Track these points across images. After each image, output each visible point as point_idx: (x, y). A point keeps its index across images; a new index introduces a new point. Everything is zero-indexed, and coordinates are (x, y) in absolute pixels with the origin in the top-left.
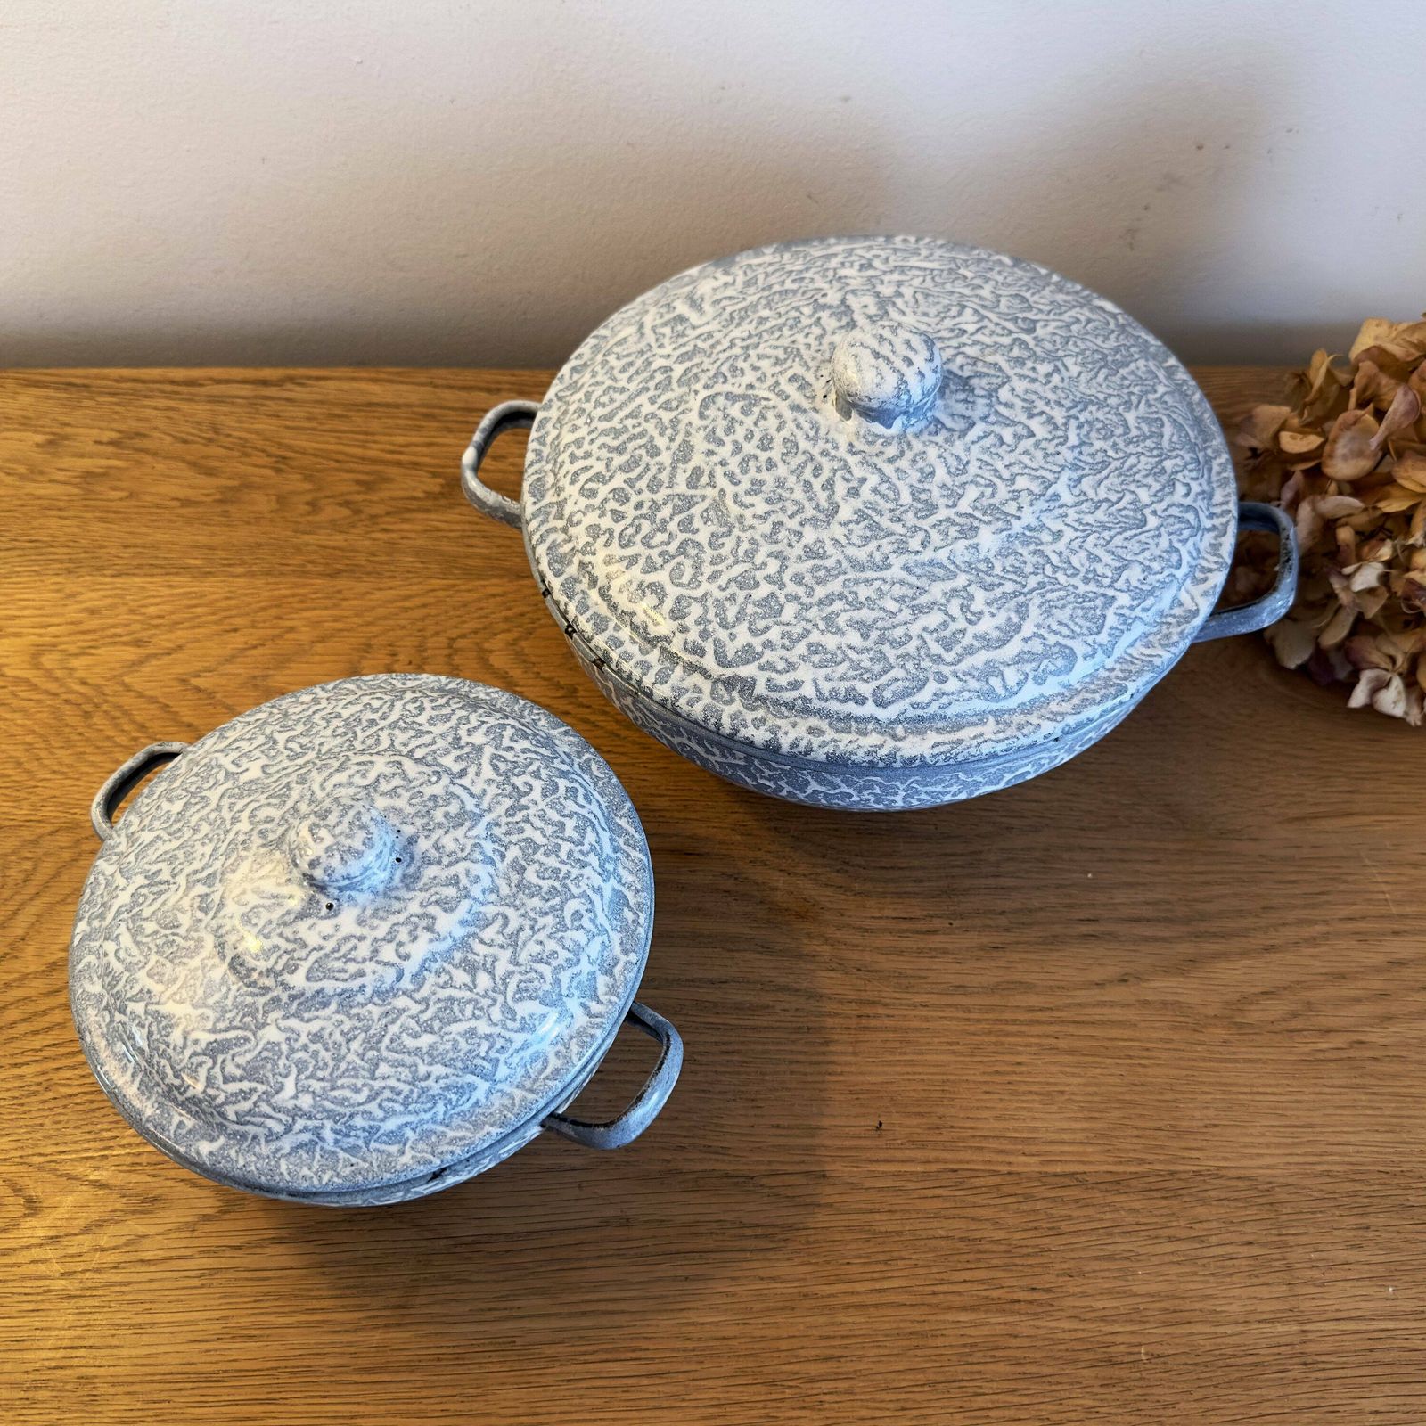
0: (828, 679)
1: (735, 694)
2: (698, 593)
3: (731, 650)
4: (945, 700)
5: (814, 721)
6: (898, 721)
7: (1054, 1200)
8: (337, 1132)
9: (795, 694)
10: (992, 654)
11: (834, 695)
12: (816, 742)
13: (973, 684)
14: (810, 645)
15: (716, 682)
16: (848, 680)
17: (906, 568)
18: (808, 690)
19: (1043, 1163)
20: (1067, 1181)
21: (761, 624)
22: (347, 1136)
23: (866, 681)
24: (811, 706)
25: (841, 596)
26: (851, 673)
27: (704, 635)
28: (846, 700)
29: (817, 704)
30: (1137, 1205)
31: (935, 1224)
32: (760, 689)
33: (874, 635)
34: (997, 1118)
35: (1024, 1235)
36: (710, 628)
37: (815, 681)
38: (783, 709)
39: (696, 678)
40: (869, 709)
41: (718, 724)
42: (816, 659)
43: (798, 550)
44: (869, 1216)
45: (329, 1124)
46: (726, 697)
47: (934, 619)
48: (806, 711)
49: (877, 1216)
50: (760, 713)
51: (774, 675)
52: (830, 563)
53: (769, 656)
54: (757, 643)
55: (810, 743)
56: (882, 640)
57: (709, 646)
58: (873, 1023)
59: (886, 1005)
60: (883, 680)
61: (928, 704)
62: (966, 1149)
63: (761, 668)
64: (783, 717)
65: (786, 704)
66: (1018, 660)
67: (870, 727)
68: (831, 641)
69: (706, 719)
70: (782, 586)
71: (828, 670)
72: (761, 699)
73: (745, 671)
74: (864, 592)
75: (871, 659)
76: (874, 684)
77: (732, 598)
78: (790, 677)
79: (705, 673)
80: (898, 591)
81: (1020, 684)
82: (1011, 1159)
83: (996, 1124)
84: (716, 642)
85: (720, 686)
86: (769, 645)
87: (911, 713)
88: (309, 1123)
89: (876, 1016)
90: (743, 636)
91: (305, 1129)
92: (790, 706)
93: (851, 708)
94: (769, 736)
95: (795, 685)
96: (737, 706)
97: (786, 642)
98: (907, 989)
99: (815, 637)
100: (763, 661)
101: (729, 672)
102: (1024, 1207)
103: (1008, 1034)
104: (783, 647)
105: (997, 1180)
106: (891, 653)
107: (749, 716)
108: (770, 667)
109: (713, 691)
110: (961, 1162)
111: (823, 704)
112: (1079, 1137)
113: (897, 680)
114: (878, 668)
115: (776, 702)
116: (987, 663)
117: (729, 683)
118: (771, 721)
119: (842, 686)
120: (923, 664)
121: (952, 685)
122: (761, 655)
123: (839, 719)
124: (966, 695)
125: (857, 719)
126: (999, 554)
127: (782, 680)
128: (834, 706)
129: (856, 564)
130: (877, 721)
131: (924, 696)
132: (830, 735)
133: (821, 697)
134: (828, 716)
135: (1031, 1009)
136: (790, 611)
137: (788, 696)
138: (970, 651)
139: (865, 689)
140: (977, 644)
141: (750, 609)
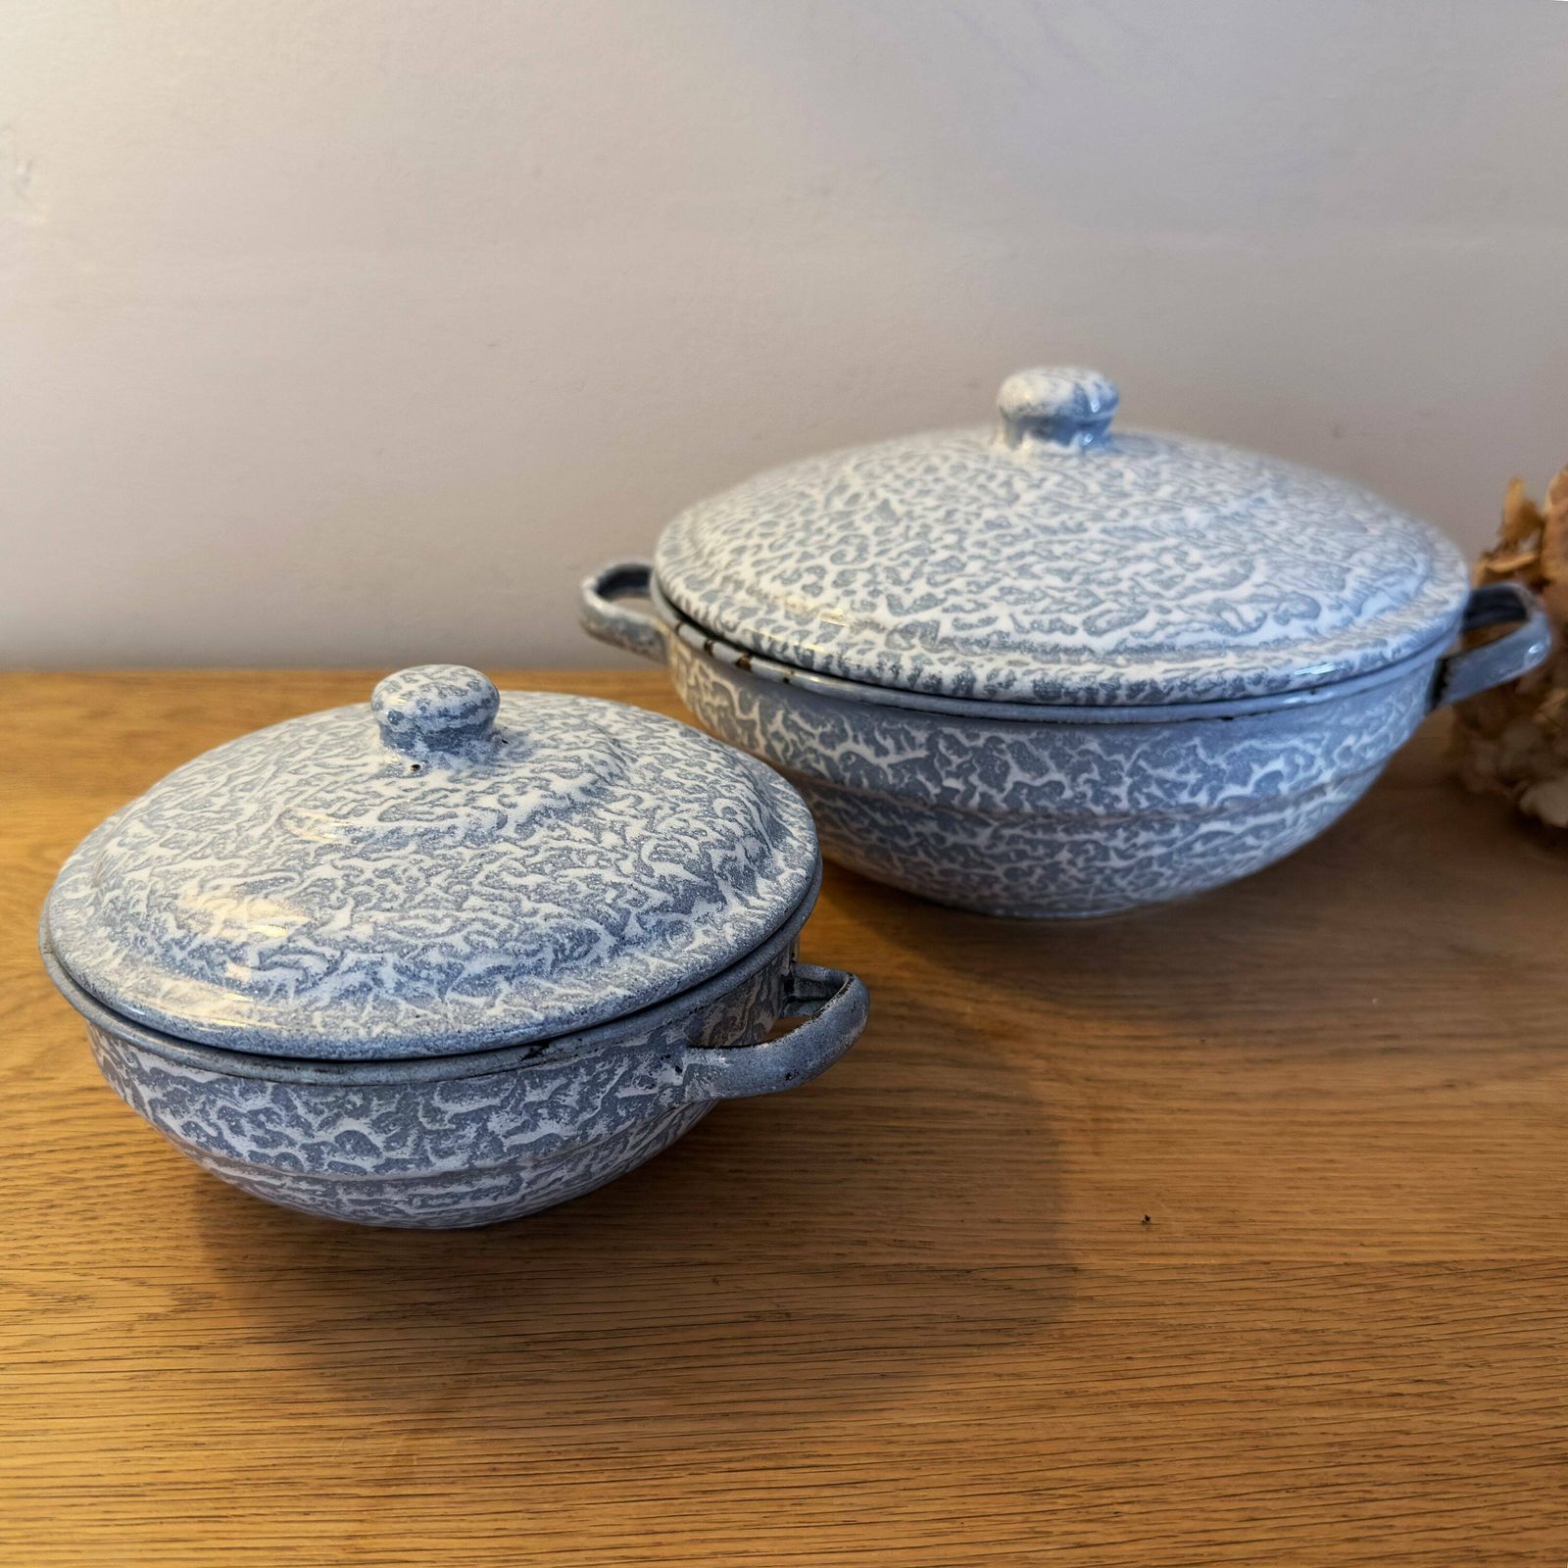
0: (1026, 612)
1: (915, 641)
2: (867, 564)
3: (907, 601)
4: (1171, 629)
5: (1015, 656)
6: (1116, 651)
7: (1421, 1289)
8: (400, 970)
9: (987, 630)
10: (1220, 594)
11: (1036, 626)
12: (1018, 672)
13: (1203, 616)
14: (1002, 589)
15: (892, 633)
16: (1052, 612)
17: (1104, 531)
18: (1004, 624)
19: (1392, 1253)
20: (1431, 1270)
21: (940, 578)
22: (415, 977)
23: (1075, 613)
24: (1009, 641)
25: (1033, 553)
26: (1054, 607)
27: (875, 593)
28: (1051, 631)
29: (1017, 638)
30: (1545, 1292)
31: (1252, 1316)
32: (946, 629)
33: (1077, 579)
34: (1313, 1212)
35: (1387, 1325)
36: (880, 587)
37: (1012, 616)
38: (976, 648)
39: (868, 634)
40: (1081, 638)
41: (896, 669)
42: (1011, 598)
43: (978, 524)
44: (1152, 1310)
45: (392, 958)
46: (904, 644)
47: (1146, 567)
48: (1004, 647)
49: (1163, 1309)
50: (947, 654)
51: (961, 615)
52: (1018, 531)
53: (952, 600)
54: (939, 593)
55: (1012, 672)
56: (1087, 580)
57: (882, 602)
58: (1116, 1126)
59: (1129, 1110)
60: (1095, 611)
61: (1152, 633)
62: (1275, 1242)
63: (946, 611)
64: (975, 654)
65: (978, 642)
66: (1252, 599)
67: (1084, 658)
68: (1027, 585)
69: (880, 667)
70: (962, 549)
71: (1027, 606)
72: (948, 641)
73: (924, 616)
74: (1058, 550)
75: (1077, 596)
76: (1083, 616)
77: (906, 564)
78: (983, 614)
79: (876, 627)
80: (1098, 547)
81: (1261, 621)
82: (1345, 1250)
83: (1314, 1218)
84: (890, 598)
85: (897, 638)
86: (954, 592)
87: (1133, 642)
88: (364, 957)
89: (1121, 1121)
90: (921, 588)
91: (358, 966)
92: (983, 643)
93: (1059, 638)
94: (959, 670)
95: (988, 621)
96: (919, 649)
97: (973, 588)
98: (1157, 1096)
99: (1007, 582)
100: (947, 604)
101: (907, 620)
102: (1377, 1297)
103: (1308, 1135)
104: (970, 592)
105: (1333, 1271)
106: (1101, 592)
107: (934, 657)
108: (956, 608)
109: (888, 643)
110: (1274, 1254)
111: (1023, 637)
112: (1440, 1227)
113: (1109, 611)
114: (1086, 602)
115: (966, 642)
116: (1216, 601)
117: (907, 632)
118: (960, 658)
119: (1046, 619)
120: (1139, 599)
121: (1177, 616)
122: (944, 600)
123: (1045, 652)
124: (1196, 626)
125: (1067, 651)
126: (1210, 526)
127: (973, 618)
128: (1037, 638)
129: (1046, 529)
130: (1092, 652)
131: (1147, 624)
132: (1034, 665)
133: (1020, 628)
134: (1031, 649)
135: (1332, 1113)
136: (974, 567)
137: (981, 633)
138: (1193, 590)
139: (1071, 619)
140: (1199, 586)
141: (927, 569)
